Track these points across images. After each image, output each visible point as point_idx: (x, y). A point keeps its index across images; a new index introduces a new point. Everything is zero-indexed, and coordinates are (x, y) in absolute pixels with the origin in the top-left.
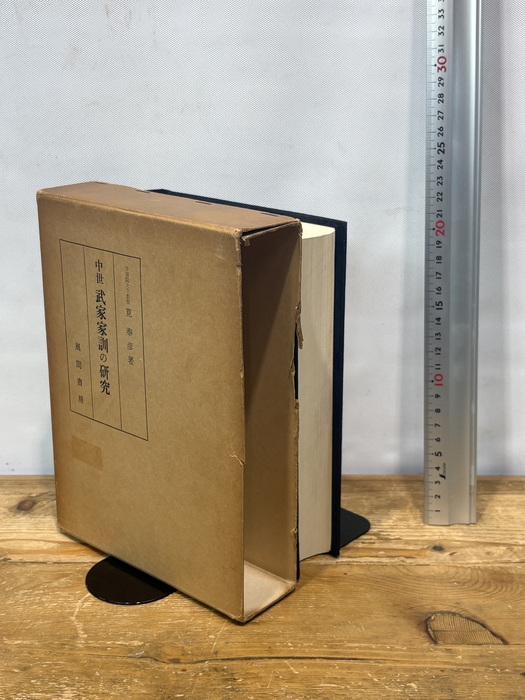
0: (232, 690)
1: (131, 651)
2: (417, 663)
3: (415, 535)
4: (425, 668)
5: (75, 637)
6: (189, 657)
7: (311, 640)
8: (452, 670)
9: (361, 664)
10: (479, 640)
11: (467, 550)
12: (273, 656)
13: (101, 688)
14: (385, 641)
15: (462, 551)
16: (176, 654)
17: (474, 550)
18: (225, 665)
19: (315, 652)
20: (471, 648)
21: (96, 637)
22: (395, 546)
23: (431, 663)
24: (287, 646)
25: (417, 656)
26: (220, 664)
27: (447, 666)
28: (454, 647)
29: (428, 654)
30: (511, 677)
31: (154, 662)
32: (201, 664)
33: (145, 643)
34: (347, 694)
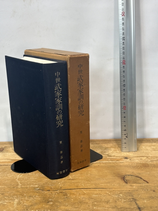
0: (66, 198)
1: (35, 188)
2: (122, 189)
3: (119, 155)
4: (124, 190)
5: (18, 185)
6: (53, 189)
7: (90, 184)
8: (132, 190)
9: (105, 189)
10: (140, 182)
11: (135, 158)
12: (78, 188)
13: (26, 198)
14: (112, 183)
15: (133, 158)
16: (49, 189)
17: (137, 158)
18: (64, 191)
19: (91, 187)
20: (137, 184)
21: (24, 185)
22: (113, 158)
23: (126, 189)
24: (82, 185)
25: (121, 187)
26: (62, 191)
27: (131, 189)
28: (132, 184)
29: (125, 186)
30: (150, 192)
31: (42, 191)
32: (56, 191)
33: (39, 186)
34: (101, 198)
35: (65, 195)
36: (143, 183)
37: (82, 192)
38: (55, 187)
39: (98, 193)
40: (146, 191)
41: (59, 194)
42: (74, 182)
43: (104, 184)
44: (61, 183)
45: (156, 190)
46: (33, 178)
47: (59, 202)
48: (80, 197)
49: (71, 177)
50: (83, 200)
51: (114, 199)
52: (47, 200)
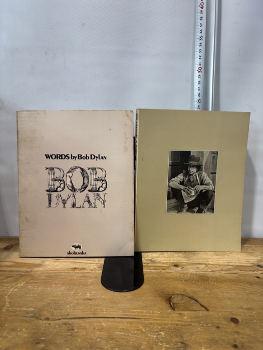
2: (165, 321)
3: (167, 260)
4: (168, 324)
6: (54, 317)
7: (115, 308)
8: (182, 325)
9: (137, 321)
10: (195, 309)
12: (95, 316)
14: (150, 309)
15: (187, 267)
17: (191, 266)
18: (71, 321)
19: (116, 315)
20: (191, 312)
21: (13, 306)
22: (158, 265)
23: (172, 320)
24: (103, 311)
25: (164, 317)
26: (68, 321)
27: (179, 323)
28: (183, 312)
29: (170, 316)
30: (211, 329)
31: (36, 319)
32: (59, 321)
33: (35, 309)
34: (128, 338)
35: (70, 330)
36: (199, 311)
37: (99, 324)
38: (60, 312)
39: (125, 328)
40: (204, 326)
41: (61, 327)
42: (91, 305)
43: (137, 309)
44: (70, 306)
45: (221, 325)
46: (31, 295)
47: (56, 343)
48: (93, 336)
49: (88, 295)
50: (96, 342)
51: (149, 342)
52: (37, 339)
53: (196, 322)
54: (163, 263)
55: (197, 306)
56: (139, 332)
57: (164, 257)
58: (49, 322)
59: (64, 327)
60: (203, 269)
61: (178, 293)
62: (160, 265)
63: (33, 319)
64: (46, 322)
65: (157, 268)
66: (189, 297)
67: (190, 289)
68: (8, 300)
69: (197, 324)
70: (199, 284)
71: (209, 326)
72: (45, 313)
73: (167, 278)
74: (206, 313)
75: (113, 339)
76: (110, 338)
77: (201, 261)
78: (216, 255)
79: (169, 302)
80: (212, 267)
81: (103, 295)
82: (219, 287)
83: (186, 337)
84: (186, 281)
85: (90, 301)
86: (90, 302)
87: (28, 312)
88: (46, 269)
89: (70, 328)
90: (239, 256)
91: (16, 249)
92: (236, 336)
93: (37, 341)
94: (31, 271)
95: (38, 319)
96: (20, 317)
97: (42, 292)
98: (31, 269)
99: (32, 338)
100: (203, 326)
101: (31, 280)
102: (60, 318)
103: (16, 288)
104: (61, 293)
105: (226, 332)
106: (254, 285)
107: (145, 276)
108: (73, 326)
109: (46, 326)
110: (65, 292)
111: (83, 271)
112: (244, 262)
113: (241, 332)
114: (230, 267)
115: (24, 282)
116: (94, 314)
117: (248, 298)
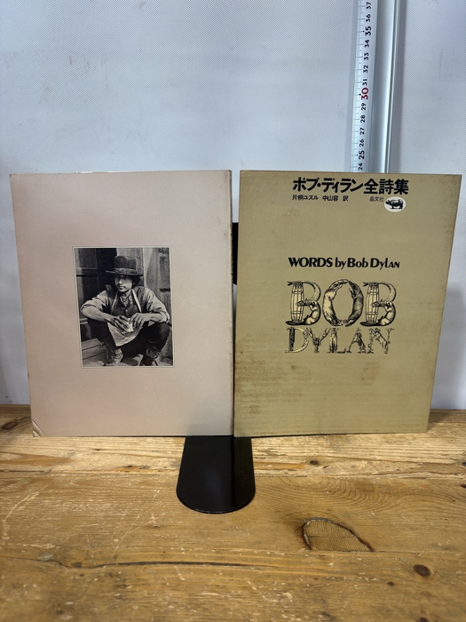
0: (120, 597)
2: (293, 570)
3: (297, 452)
4: (301, 576)
6: (91, 561)
7: (202, 544)
8: (325, 578)
9: (243, 570)
10: (348, 547)
11: (337, 464)
12: (165, 560)
14: (266, 546)
15: (333, 465)
16: (80, 558)
17: (342, 464)
18: (120, 571)
19: (203, 557)
20: (341, 554)
21: (16, 540)
22: (281, 461)
23: (306, 570)
24: (179, 551)
25: (293, 563)
26: (116, 568)
27: (320, 574)
28: (326, 554)
29: (303, 560)
30: (378, 587)
31: (58, 566)
32: (98, 569)
33: (56, 546)
34: (226, 604)
35: (118, 586)
36: (356, 551)
37: (172, 576)
38: (101, 552)
39: (221, 585)
40: (365, 582)
41: (103, 581)
42: (158, 538)
43: (243, 547)
44: (120, 540)
45: (397, 579)
46: (50, 518)
47: (92, 613)
48: (160, 599)
49: (153, 520)
50: (167, 612)
51: (264, 611)
52: (59, 605)
53: (352, 573)
54: (290, 458)
55: (352, 543)
56: (245, 593)
57: (292, 446)
58: (81, 571)
59: (108, 580)
60: (363, 469)
61: (318, 515)
62: (285, 461)
63: (51, 565)
64: (75, 570)
65: (279, 467)
66: (338, 525)
67: (340, 509)
68: (6, 528)
69: (352, 578)
70: (357, 498)
71: (374, 582)
72: (73, 553)
73: (298, 487)
74: (369, 555)
75: (198, 606)
76: (193, 603)
77: (360, 454)
78: (387, 442)
79: (300, 533)
80: (380, 465)
81: (180, 520)
82: (393, 504)
83: (333, 603)
84: (332, 492)
85: (157, 531)
86: (157, 534)
87: (42, 552)
88: (77, 467)
89: (119, 584)
90: (429, 444)
91: (24, 429)
92: (424, 601)
93: (59, 609)
94: (49, 472)
95: (61, 564)
96: (28, 562)
97: (69, 512)
98: (49, 468)
99: (49, 601)
100: (363, 580)
101: (49, 488)
102: (102, 563)
103: (22, 504)
104: (103, 514)
105: (406, 593)
106: (457, 501)
107: (257, 483)
108: (125, 580)
109: (74, 580)
110: (110, 513)
111: (143, 472)
112: (439, 456)
113: (435, 593)
114: (413, 466)
115: (37, 493)
116: (164, 556)
117: (447, 527)
